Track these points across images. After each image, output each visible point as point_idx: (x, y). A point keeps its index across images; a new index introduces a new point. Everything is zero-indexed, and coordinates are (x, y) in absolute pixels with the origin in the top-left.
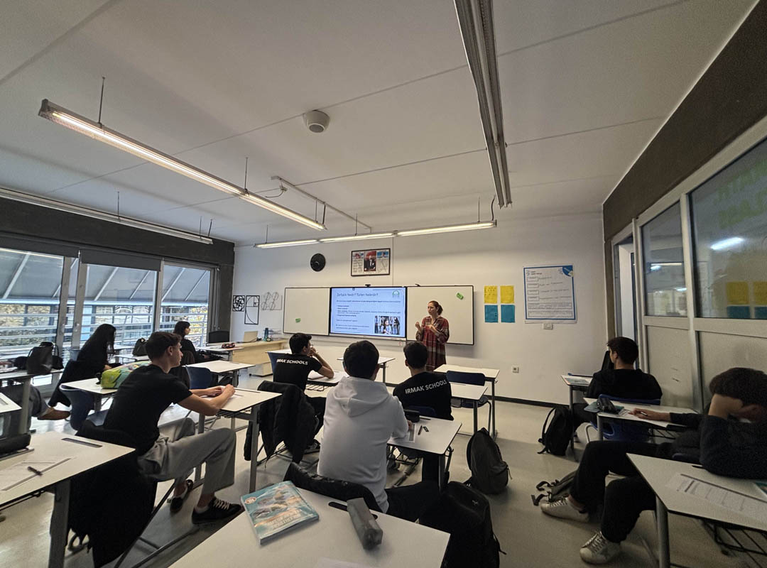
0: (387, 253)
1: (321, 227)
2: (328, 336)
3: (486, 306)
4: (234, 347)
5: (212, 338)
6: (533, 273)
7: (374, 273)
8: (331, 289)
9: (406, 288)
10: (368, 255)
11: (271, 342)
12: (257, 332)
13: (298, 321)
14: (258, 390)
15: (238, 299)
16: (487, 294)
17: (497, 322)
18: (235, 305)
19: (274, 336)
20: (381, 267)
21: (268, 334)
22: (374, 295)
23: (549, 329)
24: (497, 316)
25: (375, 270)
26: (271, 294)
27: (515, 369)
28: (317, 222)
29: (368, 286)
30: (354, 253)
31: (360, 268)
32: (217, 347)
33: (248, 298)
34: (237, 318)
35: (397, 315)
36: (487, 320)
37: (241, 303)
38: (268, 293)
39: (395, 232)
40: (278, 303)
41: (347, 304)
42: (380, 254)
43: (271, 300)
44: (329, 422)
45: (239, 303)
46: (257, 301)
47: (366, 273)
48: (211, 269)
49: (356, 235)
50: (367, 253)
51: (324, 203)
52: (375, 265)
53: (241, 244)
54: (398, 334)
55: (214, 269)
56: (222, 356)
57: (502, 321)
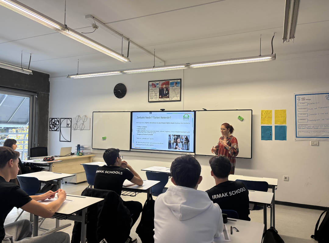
0: (178, 83)
1: (126, 60)
2: (130, 151)
3: (262, 127)
4: (53, 160)
5: (33, 153)
6: (303, 99)
7: (168, 99)
8: (132, 112)
9: (195, 112)
10: (163, 85)
11: (83, 156)
12: (71, 147)
13: (104, 139)
14: (82, 195)
15: (53, 121)
16: (264, 116)
17: (271, 139)
18: (51, 126)
19: (85, 151)
20: (173, 95)
21: (80, 149)
22: (168, 118)
23: (316, 145)
24: (271, 135)
25: (168, 97)
26: (81, 117)
27: (286, 178)
28: (123, 56)
29: (163, 110)
30: (151, 83)
31: (156, 95)
32: (39, 160)
33: (62, 120)
34: (54, 137)
35: (186, 134)
36: (263, 138)
37: (56, 124)
38: (79, 116)
39: (188, 65)
40: (87, 124)
41: (145, 125)
42: (172, 83)
43: (81, 122)
44: (161, 225)
45: (54, 125)
46: (69, 122)
47: (160, 100)
48: (30, 96)
49: (154, 67)
50: (161, 83)
51: (128, 39)
52: (168, 93)
53: (56, 75)
54: (188, 149)
55: (33, 96)
56: (43, 167)
57: (276, 139)
